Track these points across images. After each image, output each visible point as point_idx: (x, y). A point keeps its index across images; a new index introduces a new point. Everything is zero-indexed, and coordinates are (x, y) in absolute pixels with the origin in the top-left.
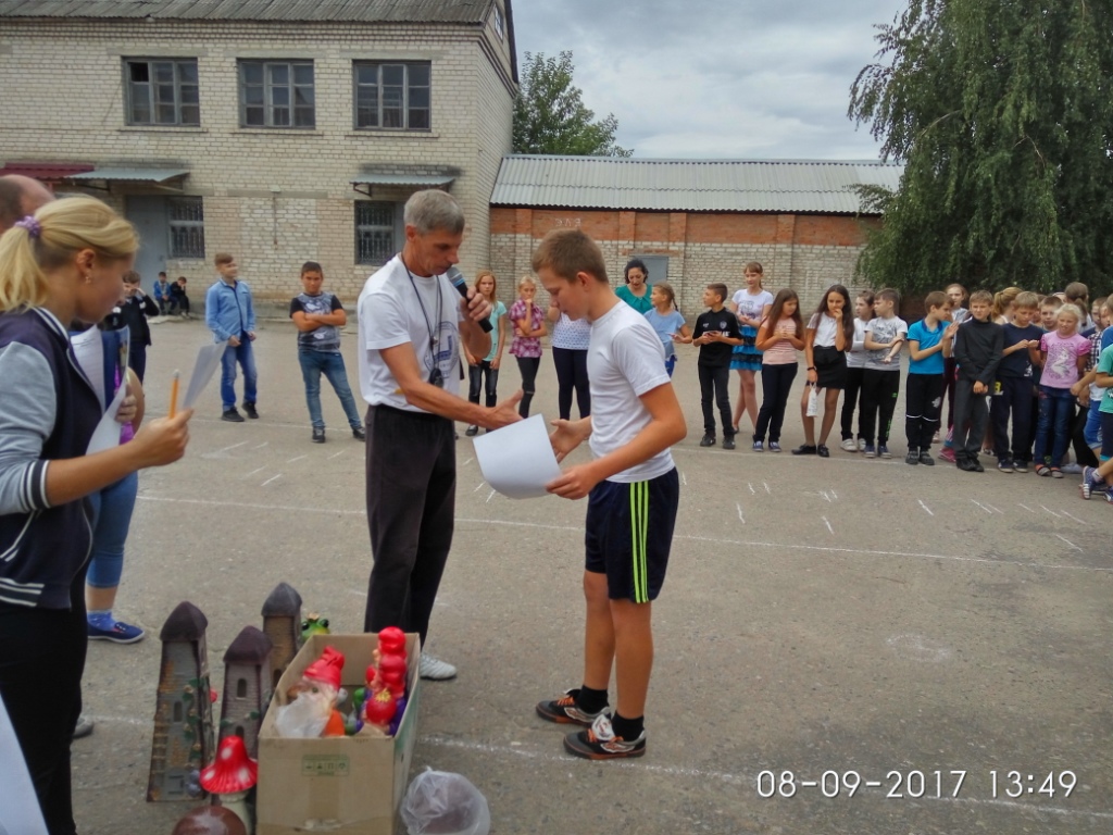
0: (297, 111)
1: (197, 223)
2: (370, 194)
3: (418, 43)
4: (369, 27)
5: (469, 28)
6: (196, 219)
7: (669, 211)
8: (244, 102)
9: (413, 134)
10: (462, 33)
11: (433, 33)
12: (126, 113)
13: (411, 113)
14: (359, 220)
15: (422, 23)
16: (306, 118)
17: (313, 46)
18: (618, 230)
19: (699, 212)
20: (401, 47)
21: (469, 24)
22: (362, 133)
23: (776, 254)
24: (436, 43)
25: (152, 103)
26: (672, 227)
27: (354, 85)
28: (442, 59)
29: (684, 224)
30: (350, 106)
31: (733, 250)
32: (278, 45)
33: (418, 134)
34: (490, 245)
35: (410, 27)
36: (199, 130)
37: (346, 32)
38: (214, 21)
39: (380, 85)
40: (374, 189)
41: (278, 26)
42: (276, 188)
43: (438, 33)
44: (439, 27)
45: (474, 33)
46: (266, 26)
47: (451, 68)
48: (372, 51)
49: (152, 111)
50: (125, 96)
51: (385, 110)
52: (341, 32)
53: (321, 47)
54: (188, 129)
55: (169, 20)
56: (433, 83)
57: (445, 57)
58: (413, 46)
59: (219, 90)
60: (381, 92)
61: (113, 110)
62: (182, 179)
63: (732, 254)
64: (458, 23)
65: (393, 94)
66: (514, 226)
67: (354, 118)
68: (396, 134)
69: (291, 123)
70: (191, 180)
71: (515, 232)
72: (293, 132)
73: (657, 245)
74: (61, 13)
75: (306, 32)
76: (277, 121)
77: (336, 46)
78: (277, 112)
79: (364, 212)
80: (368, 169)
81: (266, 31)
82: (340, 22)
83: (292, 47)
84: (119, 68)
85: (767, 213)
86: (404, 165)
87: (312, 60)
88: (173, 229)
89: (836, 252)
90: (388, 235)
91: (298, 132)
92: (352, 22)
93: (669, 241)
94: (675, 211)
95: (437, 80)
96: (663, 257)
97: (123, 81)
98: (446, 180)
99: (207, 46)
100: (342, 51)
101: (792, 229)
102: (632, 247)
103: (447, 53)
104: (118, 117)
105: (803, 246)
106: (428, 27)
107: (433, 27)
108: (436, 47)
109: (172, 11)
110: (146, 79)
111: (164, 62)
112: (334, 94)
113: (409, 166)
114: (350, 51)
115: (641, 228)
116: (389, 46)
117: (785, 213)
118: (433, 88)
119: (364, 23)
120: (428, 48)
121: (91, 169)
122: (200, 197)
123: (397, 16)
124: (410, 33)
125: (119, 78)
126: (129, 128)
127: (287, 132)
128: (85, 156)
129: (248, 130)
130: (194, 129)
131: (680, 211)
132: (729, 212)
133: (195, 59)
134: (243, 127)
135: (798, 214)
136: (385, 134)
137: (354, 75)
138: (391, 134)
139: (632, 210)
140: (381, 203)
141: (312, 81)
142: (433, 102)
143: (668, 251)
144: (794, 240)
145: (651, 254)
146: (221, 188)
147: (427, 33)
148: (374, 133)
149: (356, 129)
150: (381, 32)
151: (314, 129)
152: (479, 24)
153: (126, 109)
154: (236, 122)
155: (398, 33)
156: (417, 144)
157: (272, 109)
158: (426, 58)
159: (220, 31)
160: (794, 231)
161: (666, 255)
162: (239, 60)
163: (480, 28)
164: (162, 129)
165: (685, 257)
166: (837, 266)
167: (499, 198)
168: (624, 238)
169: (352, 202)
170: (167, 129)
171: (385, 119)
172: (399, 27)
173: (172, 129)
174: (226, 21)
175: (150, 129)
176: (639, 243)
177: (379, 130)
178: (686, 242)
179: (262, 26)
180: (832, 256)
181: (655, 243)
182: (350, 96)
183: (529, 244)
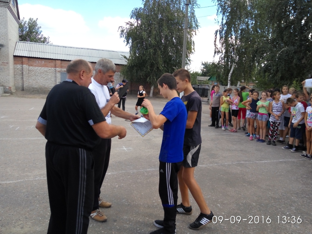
18: (56, 65)
34: (14, 68)
64: (1, 2)
71: (23, 64)
102: (60, 70)
115: (63, 65)
139: (60, 60)
152: (8, 2)
167: (17, 54)
168: (58, 67)
183: (28, 68)
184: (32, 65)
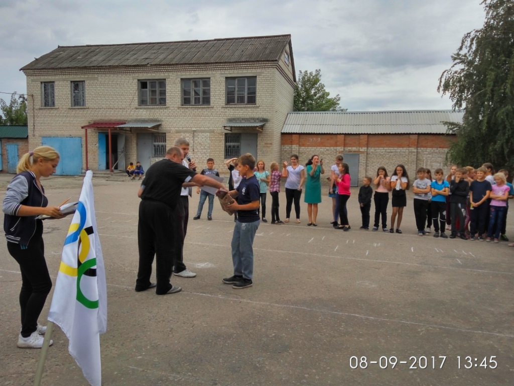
0: (204, 98)
1: (163, 144)
2: (231, 131)
3: (251, 69)
4: (232, 64)
5: (272, 62)
6: (163, 142)
7: (359, 134)
8: (183, 95)
9: (249, 106)
10: (269, 65)
11: (257, 65)
12: (139, 101)
13: (248, 97)
14: (226, 141)
15: (253, 61)
16: (207, 101)
17: (210, 72)
18: (336, 143)
19: (373, 134)
20: (245, 71)
21: (272, 61)
22: (229, 106)
23: (409, 152)
24: (259, 69)
25: (148, 97)
26: (361, 141)
27: (226, 87)
28: (261, 75)
29: (366, 140)
30: (224, 95)
31: (390, 151)
32: (197, 73)
33: (251, 106)
34: (281, 150)
35: (248, 63)
36: (166, 107)
37: (223, 66)
38: (173, 65)
39: (236, 86)
40: (232, 128)
41: (197, 65)
42: (194, 129)
43: (260, 65)
44: (260, 63)
45: (274, 64)
46: (192, 66)
47: (265, 78)
48: (233, 73)
49: (148, 100)
50: (138, 95)
51: (238, 96)
52: (221, 67)
53: (213, 73)
54: (162, 107)
55: (155, 65)
56: (257, 85)
57: (262, 74)
58: (249, 71)
59: (174, 91)
60: (236, 89)
61: (133, 100)
62: (158, 126)
63: (389, 152)
64: (268, 61)
65: (241, 89)
66: (291, 142)
67: (226, 100)
68: (242, 106)
69: (201, 103)
70: (162, 126)
71: (292, 144)
72: (201, 107)
73: (354, 149)
74: (116, 64)
75: (207, 67)
76: (195, 103)
77: (219, 72)
78: (195, 98)
79: (228, 138)
80: (230, 120)
81: (192, 68)
82: (220, 63)
83: (202, 73)
84: (136, 84)
85: (404, 134)
86: (245, 118)
87: (209, 78)
88: (155, 146)
89: (438, 151)
90: (238, 147)
91: (203, 107)
92: (226, 62)
93: (360, 147)
94: (362, 134)
95: (259, 84)
96: (356, 154)
97: (138, 89)
98: (262, 124)
99: (170, 74)
100: (221, 74)
101: (416, 141)
102: (343, 150)
103: (263, 73)
104: (136, 103)
105: (422, 149)
106: (255, 63)
107: (258, 63)
108: (259, 71)
109: (157, 61)
110: (147, 88)
111: (153, 82)
112: (218, 91)
113: (247, 118)
114: (225, 74)
115: (347, 141)
116: (240, 71)
117: (413, 134)
118: (257, 87)
119: (230, 62)
120: (255, 71)
121: (125, 124)
122: (165, 133)
123: (243, 59)
124: (248, 65)
125: (136, 88)
126: (139, 107)
127: (199, 107)
128: (123, 118)
129: (184, 107)
130: (164, 107)
131: (365, 134)
132: (387, 134)
133: (165, 79)
134: (182, 105)
135: (419, 134)
136: (238, 106)
137: (226, 83)
138: (240, 106)
139: (343, 134)
140: (236, 134)
141: (209, 86)
142: (257, 93)
143: (359, 151)
144: (417, 146)
145: (351, 153)
146: (173, 129)
147: (255, 65)
148: (233, 106)
149: (226, 105)
150: (237, 66)
151: (210, 105)
152: (276, 60)
153: (139, 100)
154: (180, 103)
155: (244, 66)
156: (250, 110)
157: (194, 98)
158: (255, 75)
159: (175, 68)
160: (418, 142)
161: (358, 153)
162: (182, 79)
163: (276, 62)
164: (151, 107)
165: (367, 154)
166: (439, 157)
167: (285, 130)
168: (339, 146)
169: (224, 134)
170: (153, 107)
171: (238, 100)
172: (244, 64)
173: (155, 107)
174: (177, 64)
175: (147, 107)
176: (346, 148)
177: (235, 105)
178: (367, 147)
179: (190, 66)
180: (436, 153)
181: (353, 148)
182: (224, 92)
183: (298, 149)
184: (303, 145)
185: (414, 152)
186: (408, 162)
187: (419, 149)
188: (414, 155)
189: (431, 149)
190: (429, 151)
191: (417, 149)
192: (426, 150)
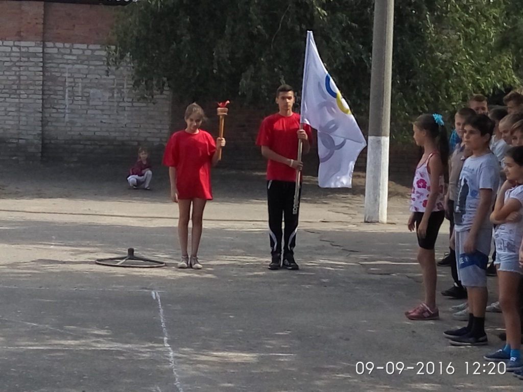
23: (23, 55)
101: (40, 20)
144: (45, 36)
185: (35, 55)
186: (19, 85)
187: (49, 44)
188: (36, 65)
189: (84, 46)
190: (80, 52)
191: (44, 47)
192: (71, 48)
